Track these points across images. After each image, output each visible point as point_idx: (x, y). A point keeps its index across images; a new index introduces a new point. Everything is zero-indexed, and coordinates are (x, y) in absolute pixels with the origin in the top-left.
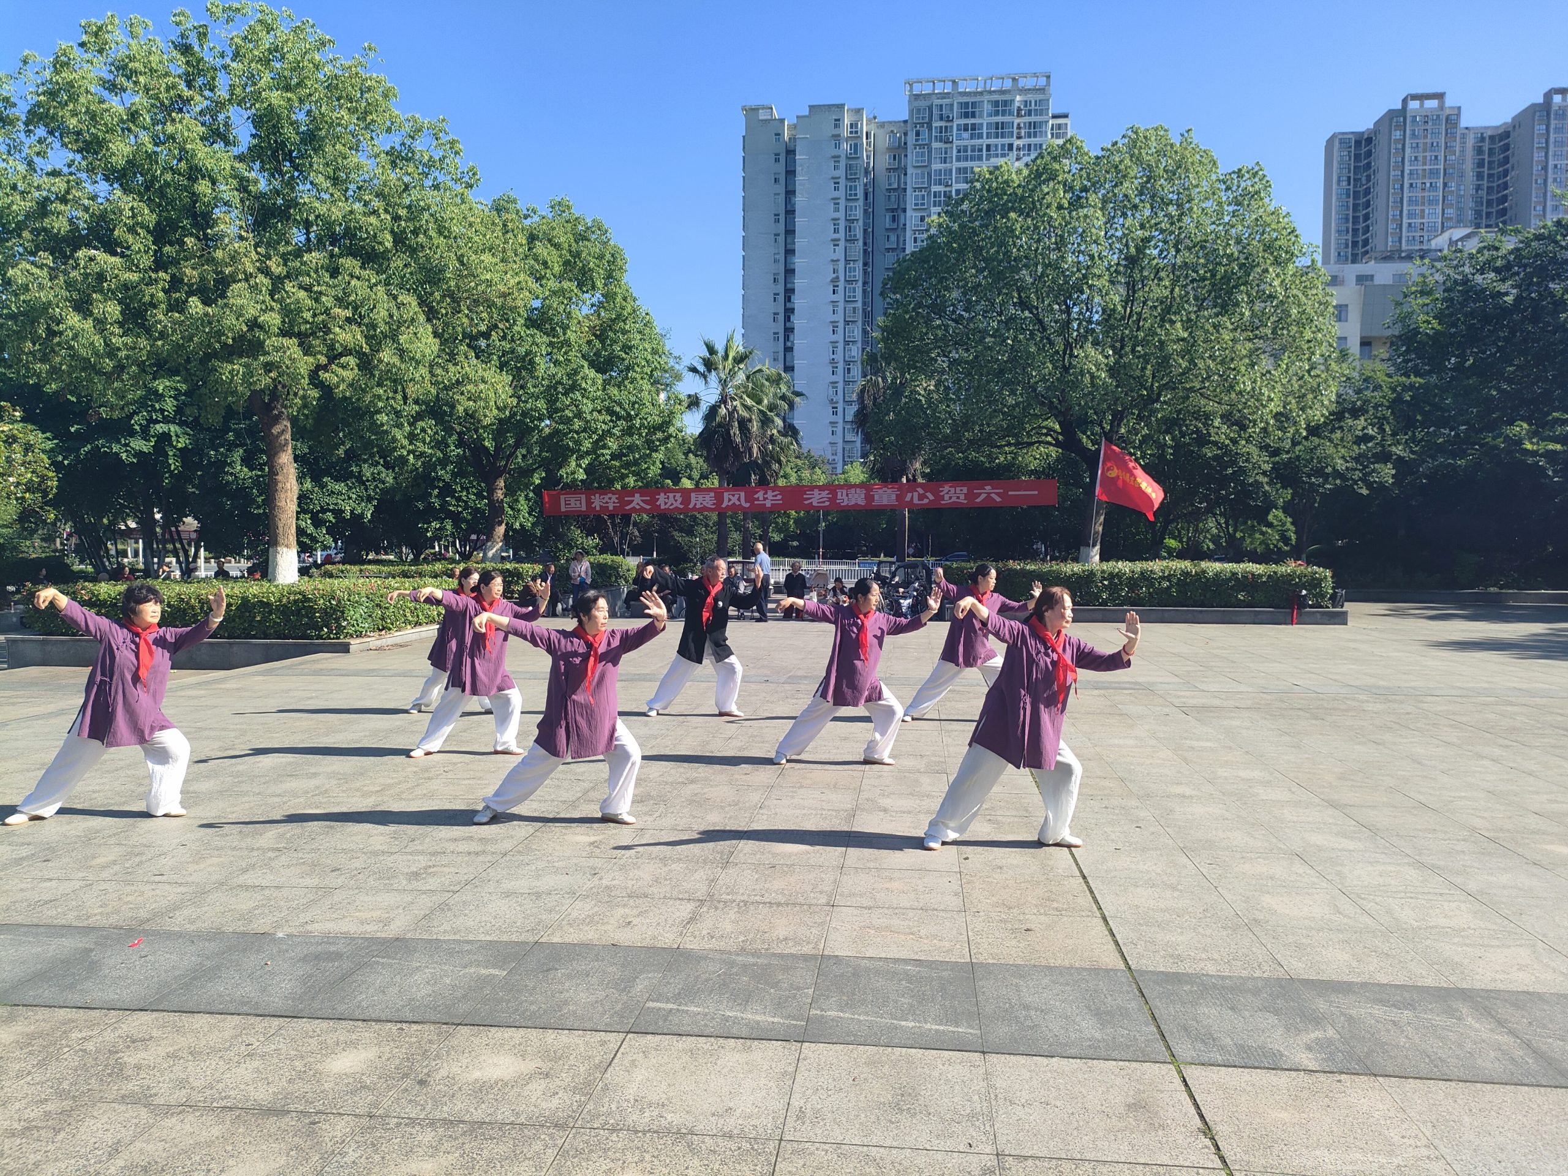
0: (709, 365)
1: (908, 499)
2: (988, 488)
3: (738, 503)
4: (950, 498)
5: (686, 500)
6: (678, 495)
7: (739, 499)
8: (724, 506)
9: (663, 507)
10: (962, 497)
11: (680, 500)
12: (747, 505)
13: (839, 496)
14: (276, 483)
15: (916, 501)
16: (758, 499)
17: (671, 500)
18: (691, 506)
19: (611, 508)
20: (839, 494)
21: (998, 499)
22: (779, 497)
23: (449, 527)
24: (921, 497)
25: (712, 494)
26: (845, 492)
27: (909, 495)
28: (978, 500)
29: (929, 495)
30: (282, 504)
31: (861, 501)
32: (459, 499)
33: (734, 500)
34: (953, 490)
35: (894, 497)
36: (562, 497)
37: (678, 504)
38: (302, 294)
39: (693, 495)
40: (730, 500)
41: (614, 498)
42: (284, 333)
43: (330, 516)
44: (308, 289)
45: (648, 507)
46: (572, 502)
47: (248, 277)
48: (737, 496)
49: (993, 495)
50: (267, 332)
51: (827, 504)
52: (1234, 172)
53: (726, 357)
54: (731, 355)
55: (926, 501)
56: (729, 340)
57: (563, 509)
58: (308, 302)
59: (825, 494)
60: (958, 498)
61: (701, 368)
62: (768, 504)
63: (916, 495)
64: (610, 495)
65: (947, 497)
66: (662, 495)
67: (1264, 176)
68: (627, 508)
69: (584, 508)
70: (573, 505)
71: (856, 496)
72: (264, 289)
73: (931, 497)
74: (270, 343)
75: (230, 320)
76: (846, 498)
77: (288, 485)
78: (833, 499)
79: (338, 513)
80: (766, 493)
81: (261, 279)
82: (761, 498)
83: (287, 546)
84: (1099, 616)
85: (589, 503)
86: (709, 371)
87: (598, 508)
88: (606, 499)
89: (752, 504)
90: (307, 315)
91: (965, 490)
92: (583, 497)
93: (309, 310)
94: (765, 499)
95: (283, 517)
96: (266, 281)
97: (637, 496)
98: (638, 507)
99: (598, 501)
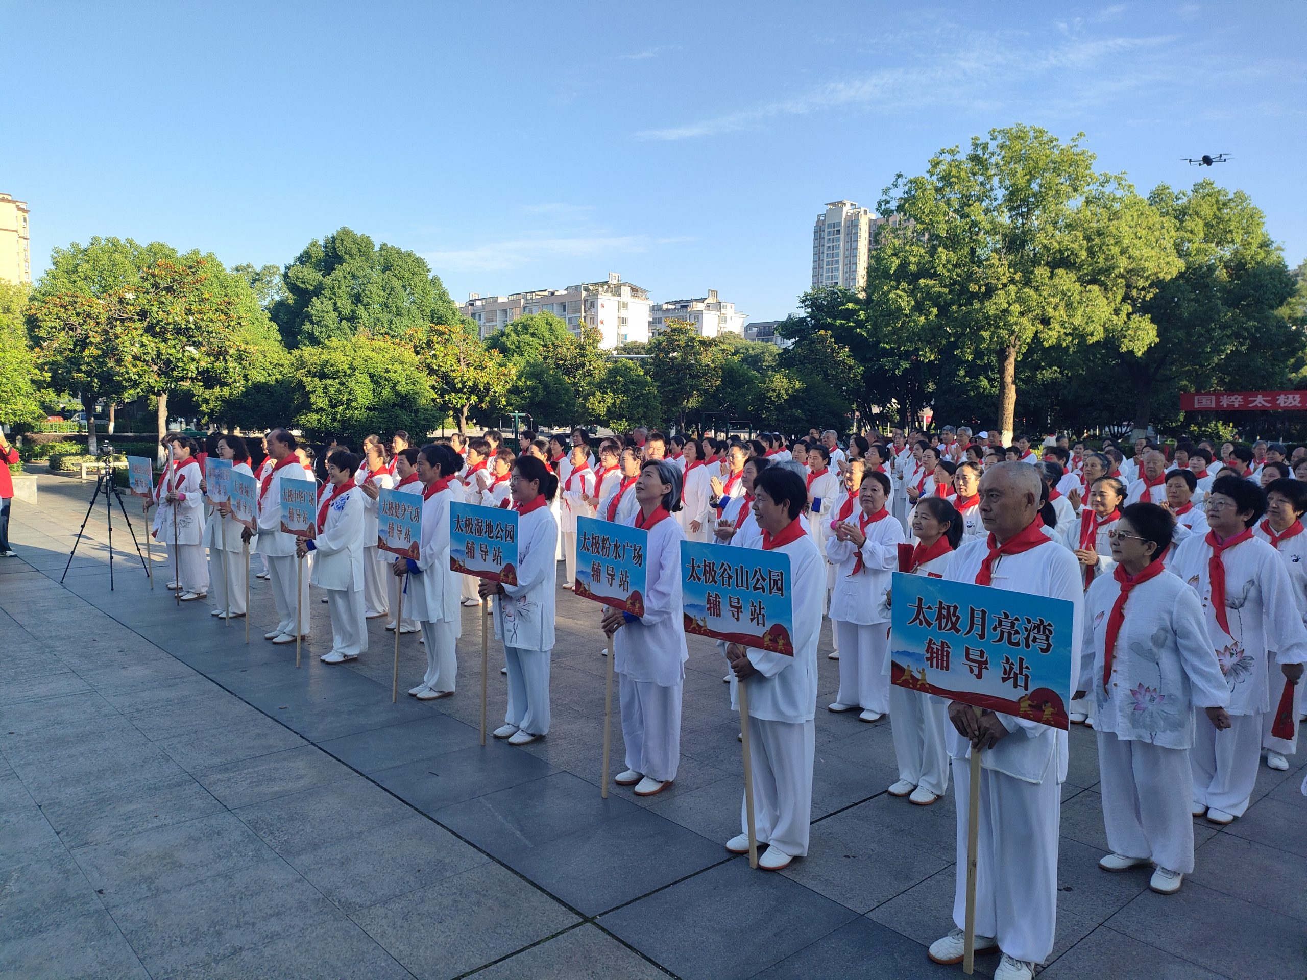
5: (1304, 400)
6: (1297, 396)
9: (1282, 405)
11: (1298, 400)
14: (1004, 393)
17: (1291, 400)
19: (1236, 405)
30: (1006, 406)
36: (1196, 398)
37: (1296, 404)
38: (1032, 292)
41: (1240, 398)
44: (1036, 289)
45: (1269, 405)
46: (1204, 401)
47: (1005, 286)
57: (1196, 406)
58: (1036, 296)
64: (1236, 396)
66: (1282, 396)
68: (1251, 405)
69: (1213, 405)
70: (1204, 403)
75: (993, 311)
77: (1010, 395)
81: (1011, 287)
83: (1007, 430)
85: (1218, 401)
87: (1225, 406)
88: (1233, 398)
92: (1213, 398)
95: (1006, 413)
96: (1015, 289)
97: (1260, 396)
98: (1260, 405)
99: (1226, 401)
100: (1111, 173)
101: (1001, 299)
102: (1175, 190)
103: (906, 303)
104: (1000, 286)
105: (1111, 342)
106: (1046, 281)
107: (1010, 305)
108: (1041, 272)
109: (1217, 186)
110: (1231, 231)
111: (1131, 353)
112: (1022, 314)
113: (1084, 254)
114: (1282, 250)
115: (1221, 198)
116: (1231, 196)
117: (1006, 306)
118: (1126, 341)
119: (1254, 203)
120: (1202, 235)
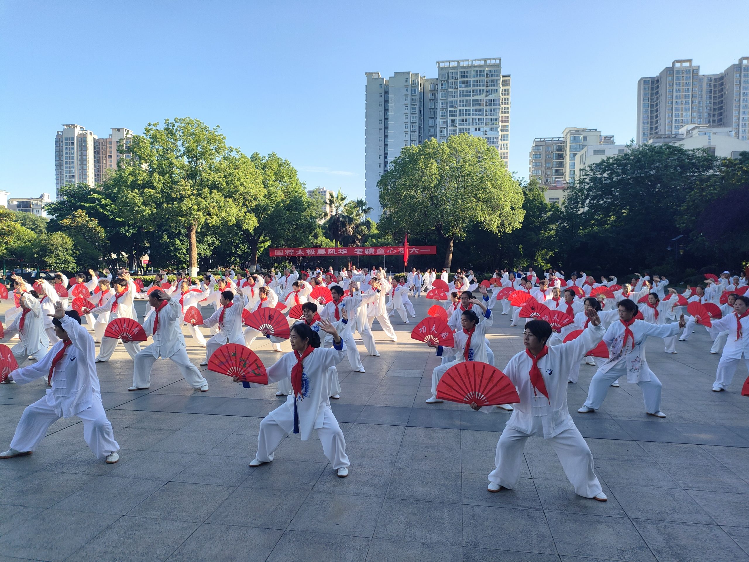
2: (414, 249)
5: (316, 252)
6: (313, 250)
8: (328, 254)
9: (308, 254)
12: (336, 253)
14: (191, 248)
15: (391, 253)
17: (311, 252)
18: (318, 254)
19: (291, 254)
20: (366, 250)
21: (417, 252)
22: (346, 251)
23: (238, 260)
24: (392, 251)
25: (325, 250)
27: (388, 251)
28: (411, 252)
29: (395, 250)
30: (193, 254)
31: (373, 253)
32: (241, 250)
33: (332, 252)
35: (383, 251)
36: (276, 251)
37: (313, 253)
38: (202, 200)
39: (318, 250)
40: (330, 252)
41: (293, 251)
44: (204, 199)
45: (303, 254)
46: (279, 252)
47: (189, 196)
49: (415, 251)
50: (194, 210)
51: (362, 253)
53: (337, 198)
54: (339, 198)
55: (394, 253)
56: (339, 192)
57: (276, 254)
58: (204, 202)
59: (361, 250)
61: (329, 202)
63: (390, 251)
64: (291, 250)
65: (401, 251)
66: (308, 250)
68: (297, 254)
71: (371, 251)
74: (194, 213)
75: (184, 208)
76: (368, 252)
77: (195, 249)
78: (364, 252)
80: (342, 250)
81: (192, 197)
82: (340, 252)
83: (194, 267)
85: (284, 253)
86: (331, 203)
87: (287, 254)
92: (283, 251)
94: (342, 252)
95: (193, 258)
96: (194, 198)
97: (300, 250)
98: (300, 254)
99: (287, 252)
100: (234, 147)
101: (188, 203)
102: (261, 156)
103: (139, 201)
104: (187, 196)
105: (239, 224)
106: (208, 195)
107: (192, 205)
108: (206, 190)
109: (278, 156)
110: (284, 177)
111: (247, 230)
112: (198, 210)
113: (224, 184)
115: (280, 162)
116: (283, 161)
117: (191, 206)
118: (245, 225)
119: (293, 165)
120: (273, 177)
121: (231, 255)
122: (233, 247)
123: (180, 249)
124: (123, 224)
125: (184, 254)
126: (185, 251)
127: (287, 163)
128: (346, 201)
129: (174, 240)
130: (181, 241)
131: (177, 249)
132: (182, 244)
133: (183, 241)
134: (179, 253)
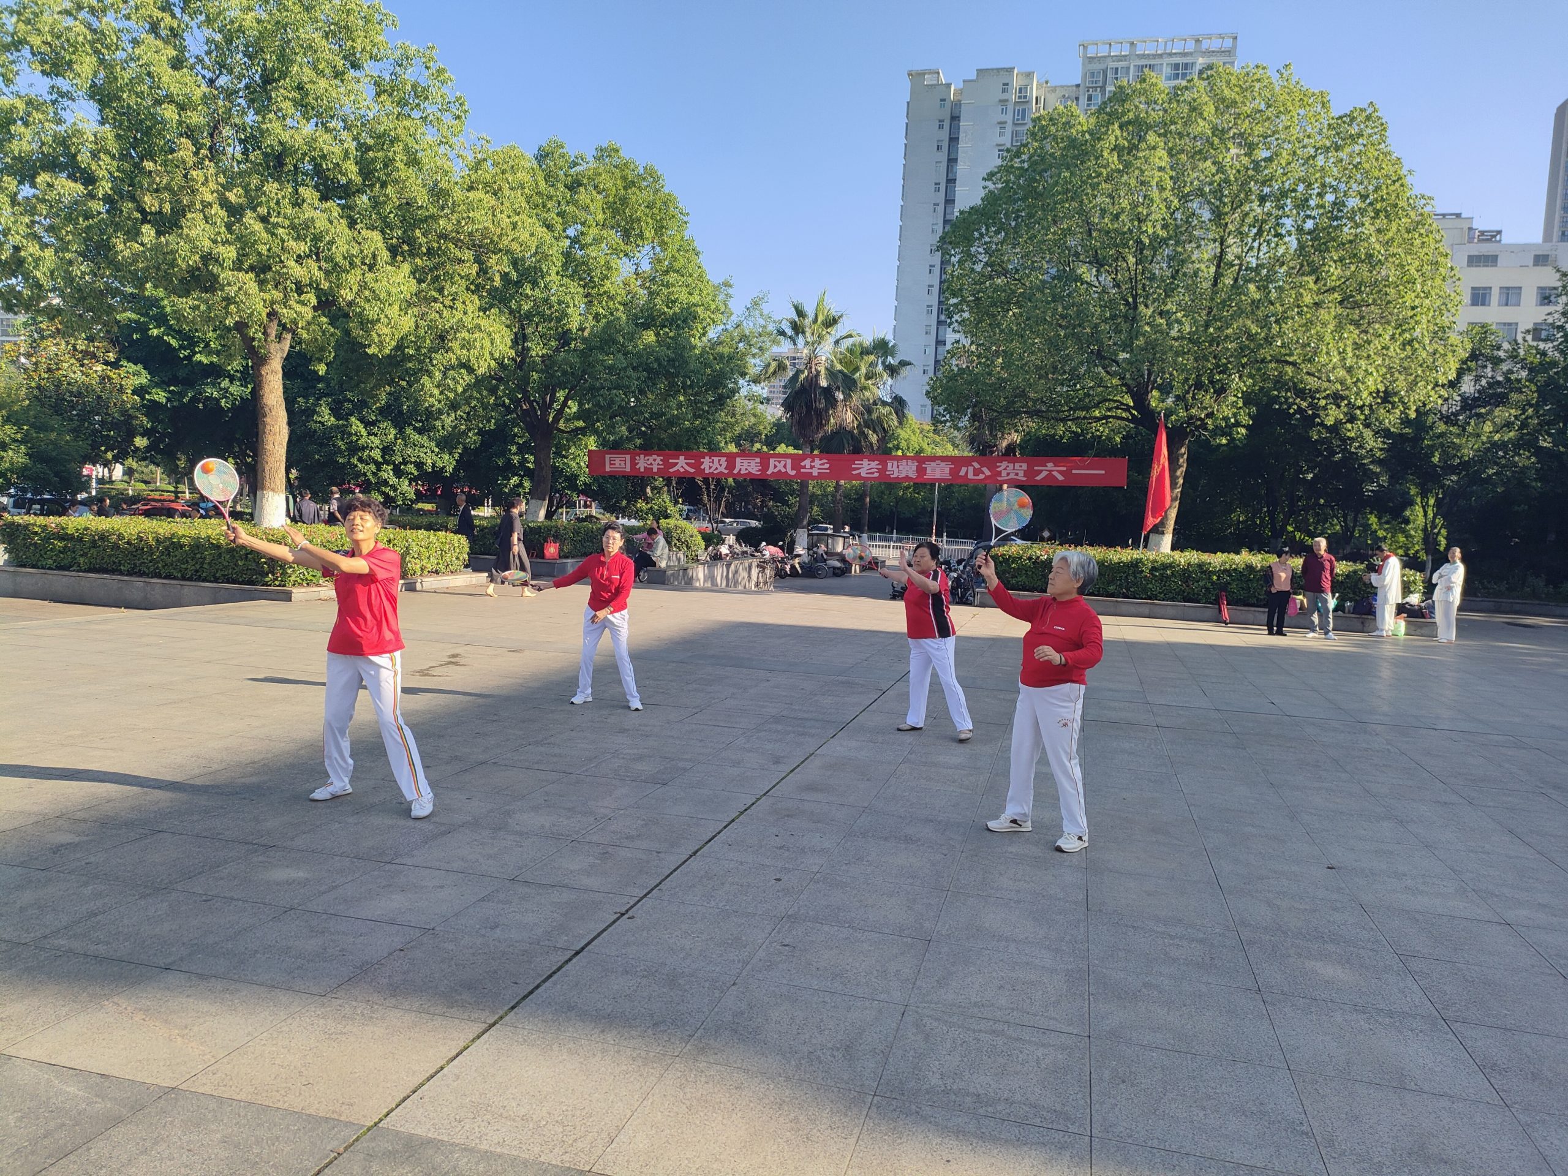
0: (797, 328)
1: (962, 473)
2: (1050, 465)
3: (783, 470)
4: (1008, 474)
5: (731, 465)
6: (723, 459)
7: (785, 466)
8: (769, 472)
9: (707, 471)
10: (1021, 473)
11: (725, 464)
12: (793, 473)
13: (889, 468)
15: (971, 476)
16: (804, 467)
17: (716, 464)
18: (735, 472)
19: (655, 470)
20: (890, 465)
21: (1060, 478)
22: (827, 466)
24: (977, 472)
25: (758, 460)
26: (895, 463)
27: (964, 470)
28: (1038, 478)
29: (985, 469)
30: (269, 447)
31: (913, 474)
33: (780, 467)
34: (1011, 465)
35: (947, 471)
36: (607, 457)
37: (722, 469)
39: (738, 460)
40: (775, 467)
41: (659, 459)
42: (238, 266)
43: (411, 468)
45: (692, 470)
46: (617, 462)
48: (783, 463)
49: (1055, 473)
50: (221, 265)
51: (876, 475)
52: (1346, 115)
53: (815, 320)
54: (820, 318)
55: (981, 476)
56: (820, 302)
57: (608, 468)
59: (874, 464)
60: (1017, 474)
61: (789, 332)
62: (815, 473)
63: (971, 469)
64: (655, 457)
65: (1004, 473)
66: (707, 458)
67: (1379, 118)
68: (671, 470)
69: (628, 469)
70: (617, 465)
71: (907, 468)
72: (219, 220)
73: (988, 473)
75: (184, 251)
76: (896, 470)
77: (277, 428)
78: (883, 471)
79: (419, 465)
80: (813, 461)
82: (808, 466)
83: (273, 490)
84: (1145, 610)
85: (634, 464)
86: (797, 334)
87: (642, 470)
88: (651, 459)
89: (799, 472)
90: (263, 249)
91: (1025, 466)
92: (628, 457)
93: (265, 244)
94: (812, 467)
97: (682, 458)
98: (682, 470)
99: (642, 463)
101: (198, 232)
102: (571, 151)
107: (216, 244)
109: (628, 155)
110: (639, 220)
114: (731, 286)
115: (629, 171)
119: (669, 186)
120: (601, 217)
121: (509, 469)
122: (514, 449)
123: (364, 448)
124: (215, 372)
125: (376, 463)
126: (377, 455)
127: (651, 174)
128: (838, 331)
129: (347, 420)
130: (367, 424)
131: (355, 449)
132: (369, 434)
133: (373, 423)
134: (360, 460)
